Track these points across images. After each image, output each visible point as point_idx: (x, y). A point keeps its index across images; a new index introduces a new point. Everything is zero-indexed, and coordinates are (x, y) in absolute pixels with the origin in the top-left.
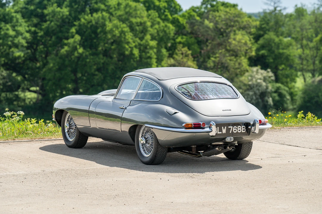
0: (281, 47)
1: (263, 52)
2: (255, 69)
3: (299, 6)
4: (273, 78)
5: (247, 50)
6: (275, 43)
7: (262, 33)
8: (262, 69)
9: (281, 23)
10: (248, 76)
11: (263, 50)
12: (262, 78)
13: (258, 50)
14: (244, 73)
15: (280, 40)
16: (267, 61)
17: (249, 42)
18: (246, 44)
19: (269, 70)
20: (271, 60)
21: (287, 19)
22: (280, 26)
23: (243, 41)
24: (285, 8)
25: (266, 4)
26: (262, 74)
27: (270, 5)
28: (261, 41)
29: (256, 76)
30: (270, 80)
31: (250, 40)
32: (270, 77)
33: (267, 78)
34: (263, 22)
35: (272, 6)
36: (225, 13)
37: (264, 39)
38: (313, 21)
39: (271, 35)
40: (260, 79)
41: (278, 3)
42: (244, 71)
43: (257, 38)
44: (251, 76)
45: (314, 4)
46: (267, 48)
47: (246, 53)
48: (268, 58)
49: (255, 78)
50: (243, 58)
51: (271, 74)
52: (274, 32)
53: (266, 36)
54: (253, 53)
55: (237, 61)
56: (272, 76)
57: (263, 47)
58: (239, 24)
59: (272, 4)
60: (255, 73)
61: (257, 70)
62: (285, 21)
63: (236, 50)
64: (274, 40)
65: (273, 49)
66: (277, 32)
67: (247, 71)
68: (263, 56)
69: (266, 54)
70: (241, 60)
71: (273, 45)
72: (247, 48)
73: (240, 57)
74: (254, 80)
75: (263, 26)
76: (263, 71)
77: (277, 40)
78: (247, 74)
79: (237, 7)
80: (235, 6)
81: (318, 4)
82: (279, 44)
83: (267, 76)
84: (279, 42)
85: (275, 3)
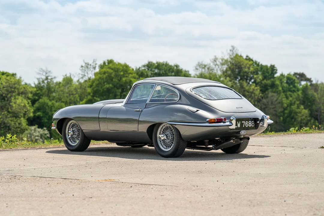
0: (53, 109)
1: (38, 113)
2: (33, 128)
3: (68, 75)
4: (48, 135)
5: (26, 112)
6: (48, 106)
7: (37, 98)
8: (38, 128)
9: (53, 90)
10: (27, 134)
11: (38, 112)
12: (39, 135)
13: (34, 112)
14: (24, 131)
15: (53, 104)
16: (43, 121)
17: (27, 105)
18: (25, 106)
19: (45, 128)
20: (46, 121)
21: (57, 87)
22: (52, 92)
23: (23, 104)
24: (55, 78)
25: (39, 74)
26: (39, 132)
27: (42, 74)
28: (36, 105)
29: (34, 134)
30: (46, 137)
31: (28, 103)
32: (46, 134)
33: (44, 135)
34: (38, 89)
35: (44, 75)
36: (6, 81)
37: (39, 102)
38: (79, 88)
39: (45, 100)
40: (38, 136)
41: (49, 73)
42: (25, 129)
43: (33, 102)
44: (30, 134)
45: (79, 74)
46: (42, 110)
47: (25, 114)
48: (43, 118)
49: (33, 135)
50: (22, 119)
51: (46, 132)
52: (47, 97)
53: (40, 100)
54: (32, 115)
55: (17, 121)
56: (48, 134)
57: (38, 109)
58: (18, 91)
59: (44, 74)
60: (33, 131)
61: (35, 129)
62: (55, 88)
63: (16, 112)
64: (48, 104)
65: (47, 111)
66: (50, 97)
67: (27, 130)
68: (39, 117)
69: (41, 115)
70: (21, 121)
71: (47, 107)
72: (26, 110)
73: (20, 118)
74: (33, 137)
75: (38, 92)
76: (40, 130)
77: (50, 103)
78: (26, 132)
79: (16, 76)
80: (14, 75)
81: (82, 75)
82: (52, 107)
83: (43, 134)
84: (52, 105)
85: (46, 73)
